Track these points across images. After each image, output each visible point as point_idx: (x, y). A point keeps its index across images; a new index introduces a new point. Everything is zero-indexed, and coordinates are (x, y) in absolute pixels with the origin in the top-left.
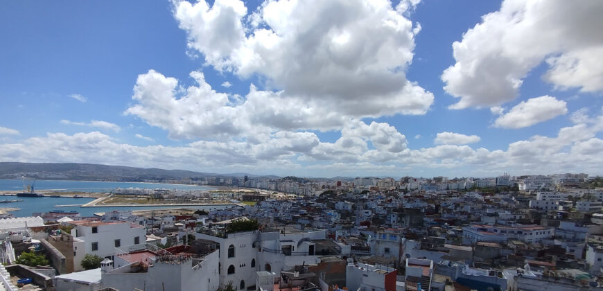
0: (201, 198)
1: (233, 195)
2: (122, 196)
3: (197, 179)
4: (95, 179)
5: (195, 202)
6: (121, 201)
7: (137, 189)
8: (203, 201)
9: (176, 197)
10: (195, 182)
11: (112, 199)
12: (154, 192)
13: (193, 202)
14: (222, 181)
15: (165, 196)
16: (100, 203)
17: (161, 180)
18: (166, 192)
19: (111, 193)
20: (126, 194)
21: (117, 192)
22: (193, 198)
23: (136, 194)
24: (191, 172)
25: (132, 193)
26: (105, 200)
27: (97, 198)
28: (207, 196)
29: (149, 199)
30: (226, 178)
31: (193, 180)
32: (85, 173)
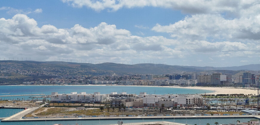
0: (188, 106)
1: (247, 102)
2: (62, 104)
3: (178, 77)
4: (21, 81)
5: (179, 113)
6: (59, 112)
7: (84, 94)
8: (192, 112)
9: (145, 105)
10: (174, 81)
11: (46, 109)
12: (109, 98)
13: (175, 114)
14: (223, 78)
15: (128, 104)
16: (29, 115)
17: (120, 80)
18: (129, 98)
19: (44, 100)
20: (68, 102)
21: (53, 99)
22: (175, 106)
23: (81, 102)
24: (167, 67)
25: (76, 100)
26: (36, 111)
27: (24, 109)
28: (199, 103)
29: (102, 108)
30: (229, 73)
31: (171, 78)
32: (7, 74)
